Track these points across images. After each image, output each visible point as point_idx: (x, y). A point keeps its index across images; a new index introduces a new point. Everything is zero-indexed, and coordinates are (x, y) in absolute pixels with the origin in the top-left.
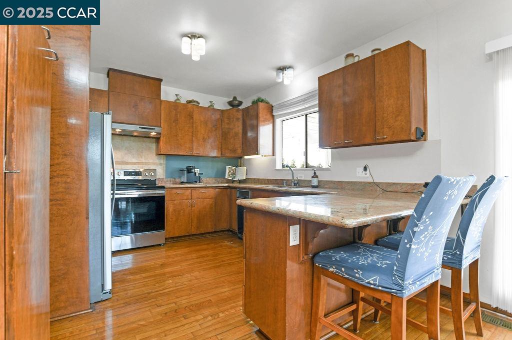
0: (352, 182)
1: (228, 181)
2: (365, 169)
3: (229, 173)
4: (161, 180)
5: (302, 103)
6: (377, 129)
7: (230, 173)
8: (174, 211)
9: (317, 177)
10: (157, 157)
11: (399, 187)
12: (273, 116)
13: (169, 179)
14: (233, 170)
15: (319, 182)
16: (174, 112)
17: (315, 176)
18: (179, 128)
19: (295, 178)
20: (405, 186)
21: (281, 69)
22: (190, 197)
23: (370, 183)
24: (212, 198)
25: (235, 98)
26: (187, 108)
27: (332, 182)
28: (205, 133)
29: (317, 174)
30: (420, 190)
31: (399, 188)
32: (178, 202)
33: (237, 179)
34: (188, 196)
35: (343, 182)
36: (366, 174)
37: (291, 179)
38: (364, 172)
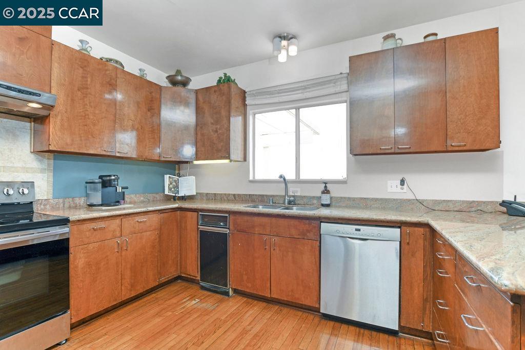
0: (381, 199)
1: (169, 199)
2: (402, 182)
3: (169, 185)
4: (43, 203)
5: (300, 91)
6: (449, 133)
7: (171, 186)
8: (89, 265)
9: (329, 193)
10: (32, 156)
11: (451, 204)
12: (245, 105)
13: (61, 200)
14: (175, 181)
15: (331, 198)
16: (81, 71)
17: (326, 191)
18: (90, 103)
19: (291, 193)
20: (459, 204)
21: (280, 37)
22: (118, 234)
23: (409, 200)
24: (155, 230)
25: (178, 72)
26: (106, 70)
27: (349, 199)
28: (136, 119)
29: (328, 189)
30: (479, 208)
31: (451, 206)
32: (96, 245)
33: (181, 194)
34: (114, 231)
35: (368, 199)
36: (402, 189)
37: (284, 194)
38: (399, 186)
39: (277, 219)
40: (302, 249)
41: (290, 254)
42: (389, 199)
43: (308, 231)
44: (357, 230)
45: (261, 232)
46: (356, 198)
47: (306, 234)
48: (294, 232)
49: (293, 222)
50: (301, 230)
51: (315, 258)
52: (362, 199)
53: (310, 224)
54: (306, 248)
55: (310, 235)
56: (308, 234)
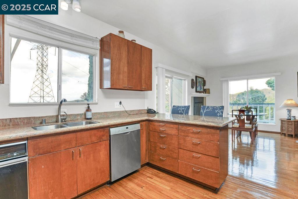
2: (120, 103)
17: (89, 110)
20: (136, 111)
29: (90, 108)
30: (141, 112)
38: (119, 105)
39: (82, 133)
40: (99, 148)
41: (92, 155)
42: (116, 111)
43: (103, 136)
44: (127, 128)
45: (67, 147)
46: (103, 113)
47: (102, 138)
48: (94, 139)
49: (93, 132)
50: (99, 137)
51: (107, 151)
52: (105, 112)
53: (103, 131)
54: (102, 147)
55: (104, 138)
56: (103, 138)
